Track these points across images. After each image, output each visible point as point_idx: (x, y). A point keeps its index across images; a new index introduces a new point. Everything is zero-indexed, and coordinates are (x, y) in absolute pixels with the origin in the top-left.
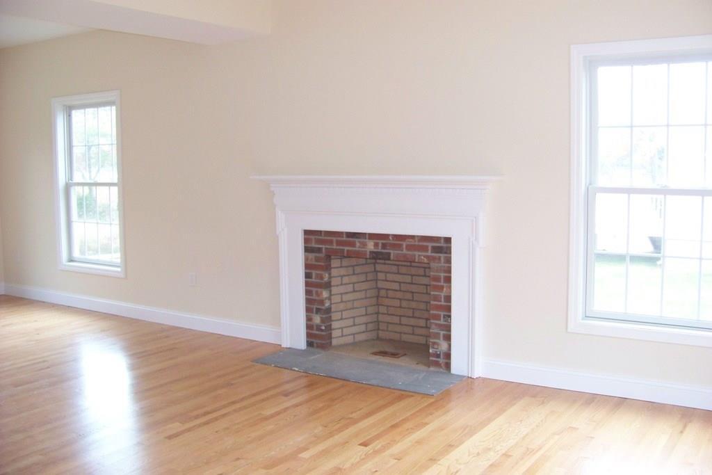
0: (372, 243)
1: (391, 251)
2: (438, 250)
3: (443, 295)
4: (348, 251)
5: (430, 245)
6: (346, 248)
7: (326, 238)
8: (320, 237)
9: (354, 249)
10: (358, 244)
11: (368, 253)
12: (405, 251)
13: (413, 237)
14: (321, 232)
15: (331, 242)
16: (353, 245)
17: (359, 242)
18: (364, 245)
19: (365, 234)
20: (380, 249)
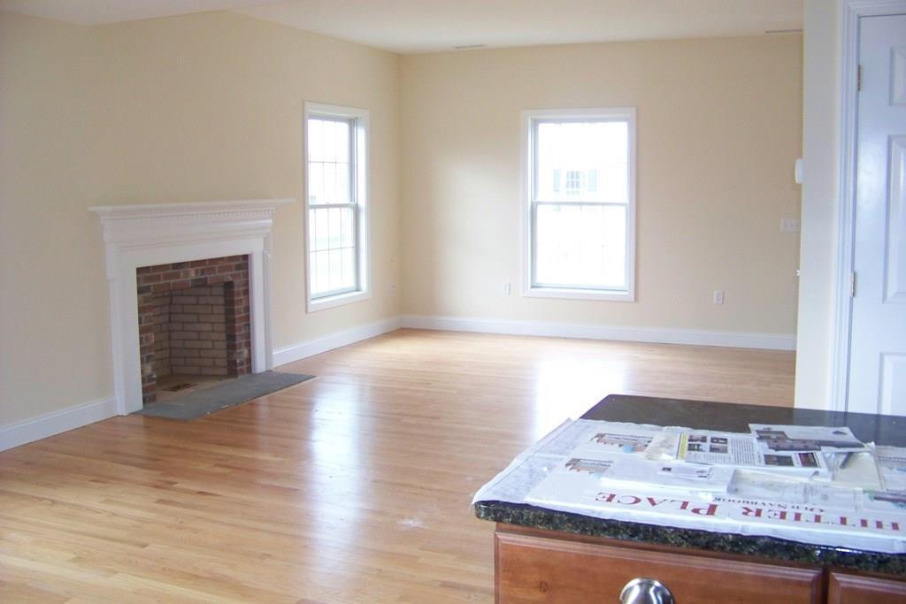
0: (194, 271)
1: (208, 276)
2: (238, 267)
3: (242, 306)
4: (174, 284)
5: (234, 264)
6: (172, 281)
7: (154, 274)
8: (149, 274)
9: (179, 280)
10: (182, 274)
11: (190, 282)
12: (218, 274)
13: (222, 259)
14: (148, 267)
15: (158, 278)
16: (177, 276)
17: (184, 272)
18: (187, 274)
19: (187, 263)
20: (200, 277)
